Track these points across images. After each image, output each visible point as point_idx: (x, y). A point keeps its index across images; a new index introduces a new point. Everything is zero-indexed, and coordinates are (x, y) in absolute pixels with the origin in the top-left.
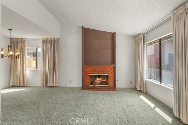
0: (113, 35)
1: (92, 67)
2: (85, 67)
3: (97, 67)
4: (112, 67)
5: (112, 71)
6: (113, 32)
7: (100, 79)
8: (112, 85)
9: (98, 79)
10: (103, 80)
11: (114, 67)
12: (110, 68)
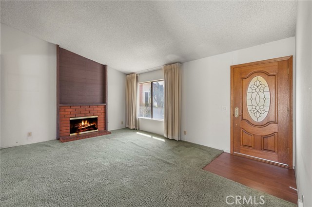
0: (104, 68)
1: (74, 107)
2: (62, 108)
3: (82, 107)
4: (103, 107)
5: (103, 111)
6: (104, 64)
7: (86, 123)
8: (103, 129)
9: (83, 123)
10: (90, 123)
11: (105, 107)
12: (100, 109)
